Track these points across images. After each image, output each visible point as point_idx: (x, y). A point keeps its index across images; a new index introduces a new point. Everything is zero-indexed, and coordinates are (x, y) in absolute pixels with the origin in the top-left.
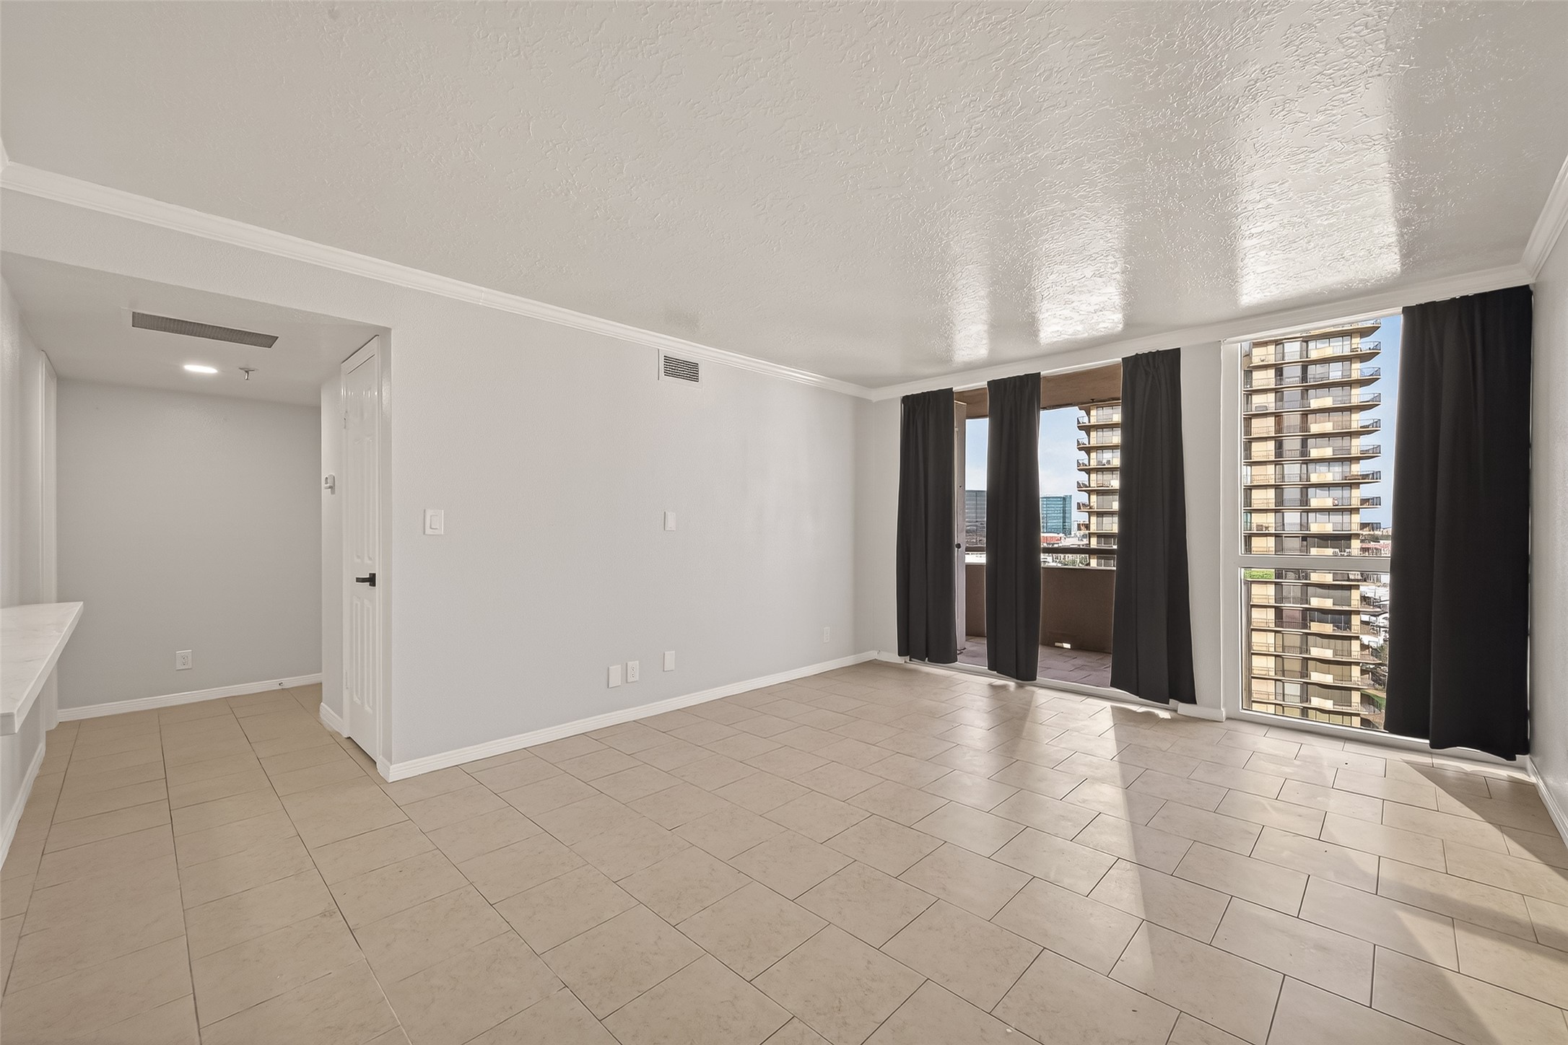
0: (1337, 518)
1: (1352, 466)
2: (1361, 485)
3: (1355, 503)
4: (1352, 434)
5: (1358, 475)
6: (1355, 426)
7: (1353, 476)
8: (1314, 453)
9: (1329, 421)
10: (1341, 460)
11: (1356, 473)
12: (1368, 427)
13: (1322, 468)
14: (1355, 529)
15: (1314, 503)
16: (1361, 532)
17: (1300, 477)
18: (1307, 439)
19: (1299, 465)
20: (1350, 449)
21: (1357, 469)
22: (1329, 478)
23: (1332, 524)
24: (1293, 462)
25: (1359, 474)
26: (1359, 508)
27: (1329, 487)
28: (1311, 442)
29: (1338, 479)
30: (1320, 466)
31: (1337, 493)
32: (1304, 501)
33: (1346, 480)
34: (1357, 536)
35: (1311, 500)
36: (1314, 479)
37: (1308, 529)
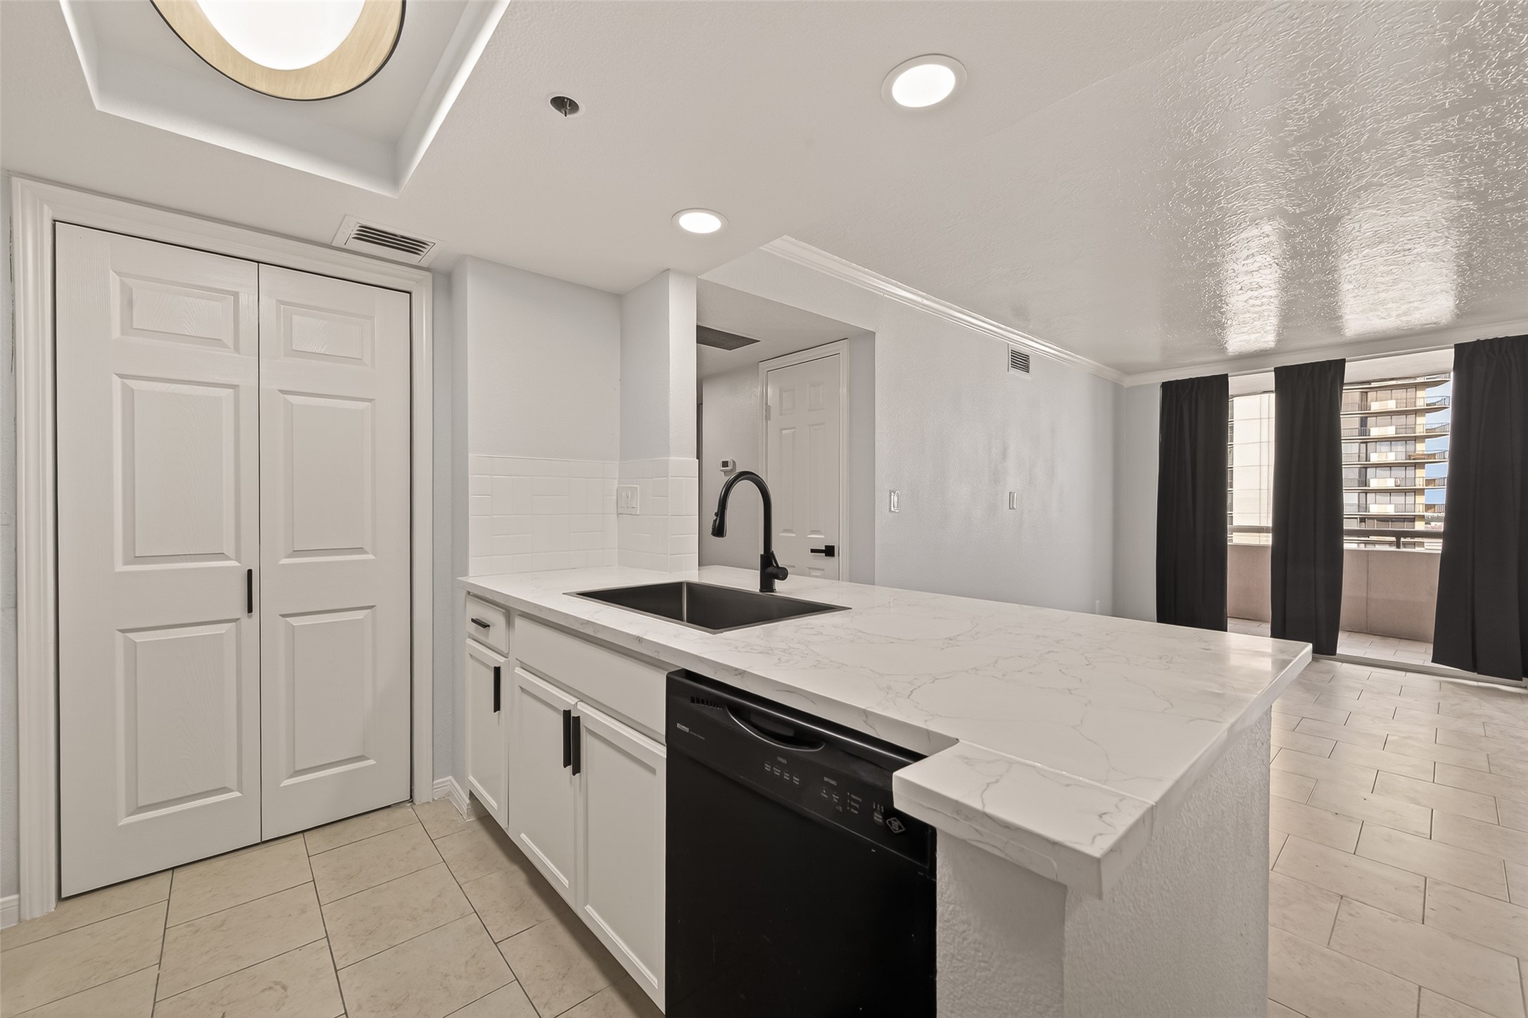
0: (1399, 499)
1: (1417, 445)
2: (1426, 465)
3: (1420, 484)
4: (1417, 412)
5: (1423, 455)
6: (1420, 404)
7: (1418, 455)
8: (1375, 432)
9: (1391, 399)
10: (1406, 440)
11: (1421, 453)
12: (1434, 404)
13: (1384, 447)
14: (1420, 510)
15: (1374, 484)
16: (1425, 514)
17: (1359, 456)
18: (1367, 417)
19: (1358, 444)
20: (1415, 428)
21: (1421, 448)
22: (1391, 458)
23: (1394, 505)
24: (1351, 441)
25: (1425, 453)
26: (1424, 489)
27: (1391, 467)
28: (1371, 420)
29: (1402, 459)
30: (1381, 445)
31: (1400, 473)
32: (1364, 482)
33: (1410, 459)
34: (1422, 518)
35: (1371, 480)
36: (1374, 458)
37: (1366, 509)
